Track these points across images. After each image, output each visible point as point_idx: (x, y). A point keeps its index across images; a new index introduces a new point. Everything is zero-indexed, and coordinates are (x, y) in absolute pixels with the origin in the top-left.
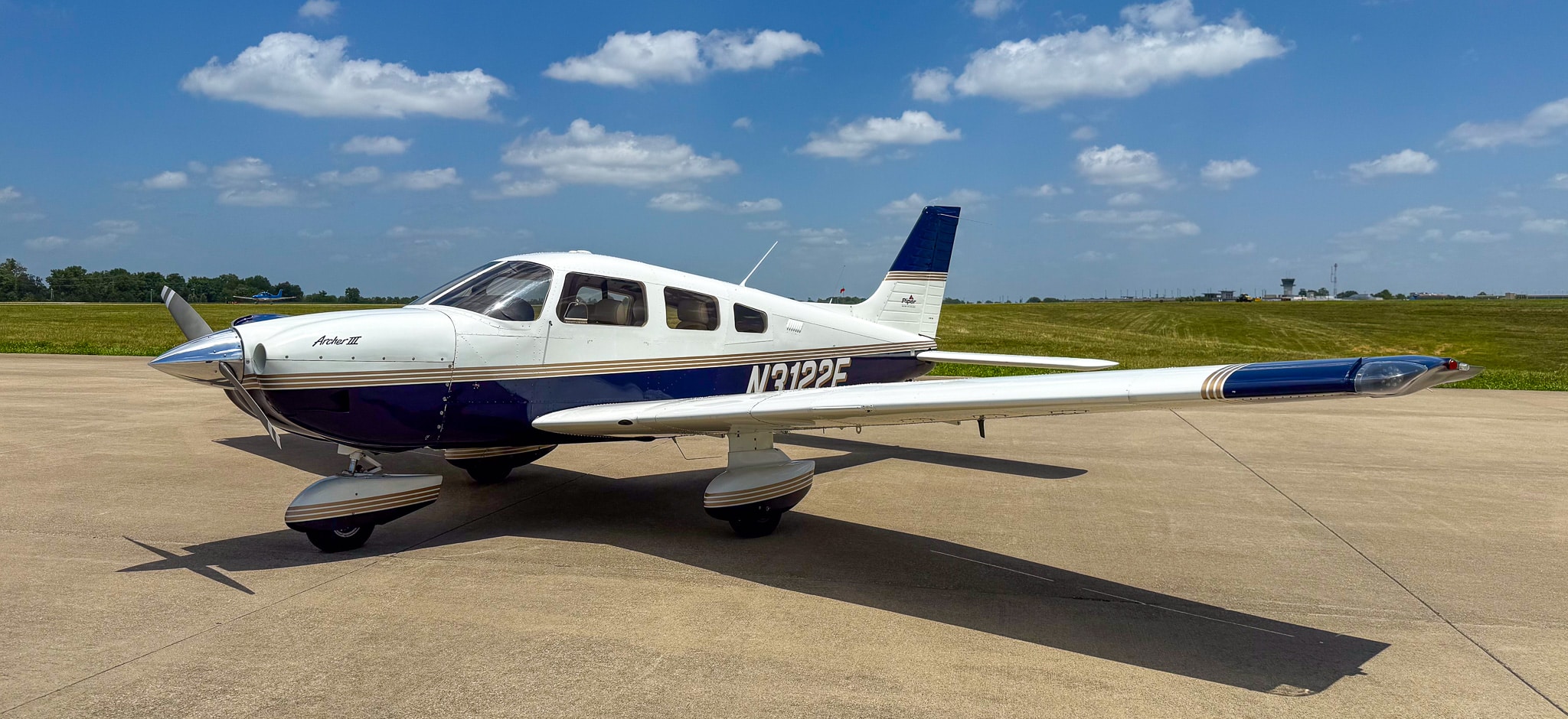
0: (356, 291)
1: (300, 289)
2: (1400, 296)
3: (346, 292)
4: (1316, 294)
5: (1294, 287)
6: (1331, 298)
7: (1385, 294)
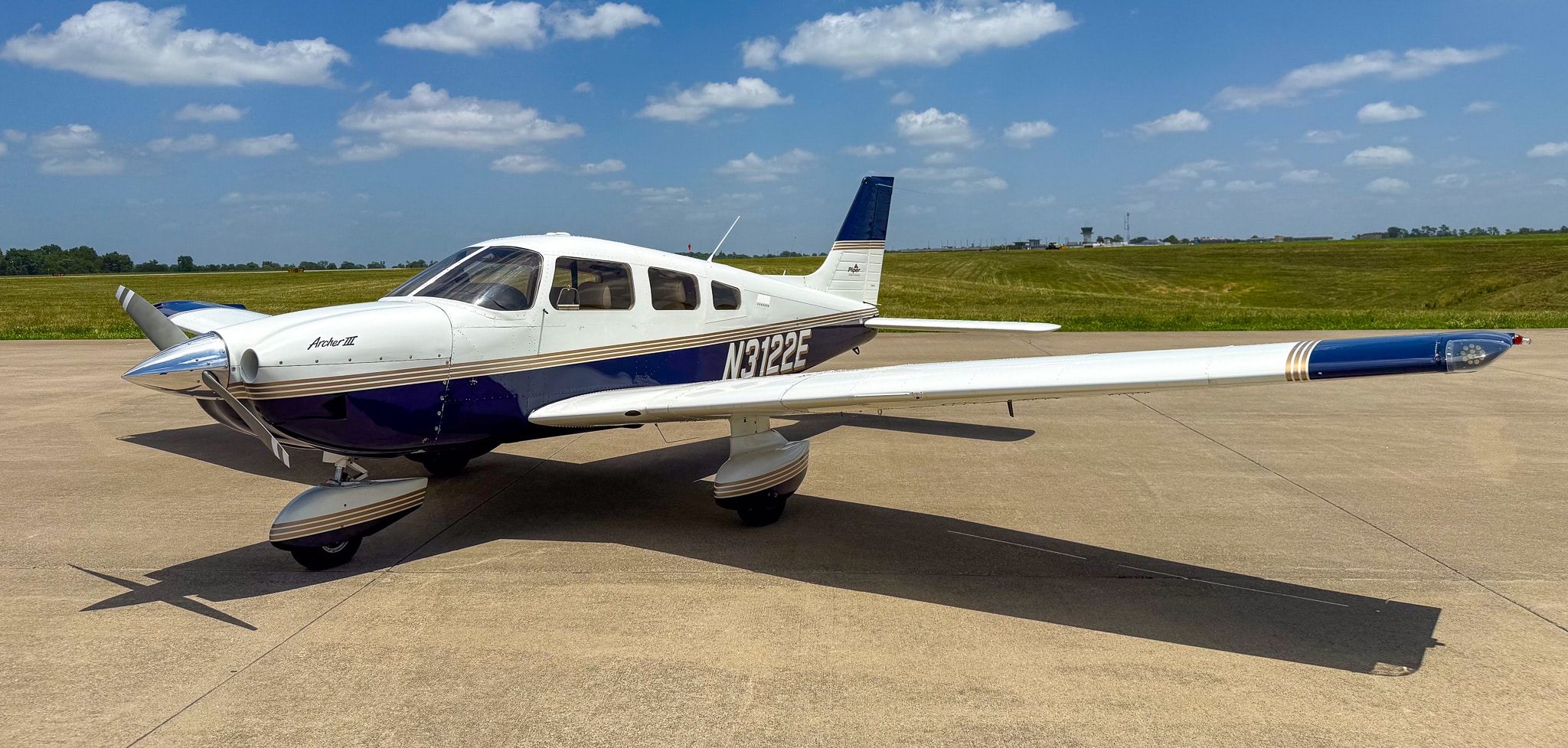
0: (189, 259)
1: (129, 259)
2: (1185, 241)
3: (179, 261)
4: (1112, 241)
5: (1092, 235)
6: (1126, 243)
7: (1172, 239)
